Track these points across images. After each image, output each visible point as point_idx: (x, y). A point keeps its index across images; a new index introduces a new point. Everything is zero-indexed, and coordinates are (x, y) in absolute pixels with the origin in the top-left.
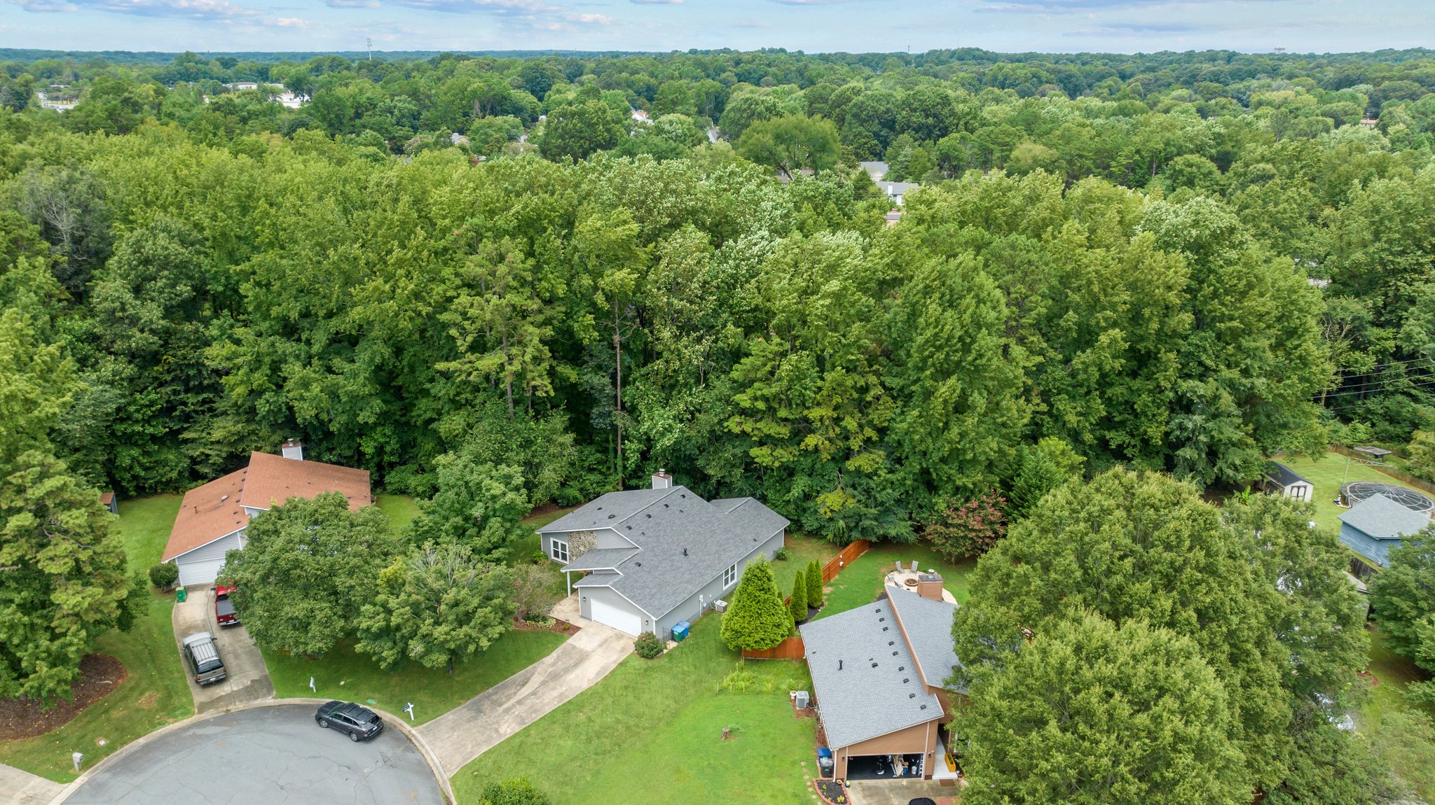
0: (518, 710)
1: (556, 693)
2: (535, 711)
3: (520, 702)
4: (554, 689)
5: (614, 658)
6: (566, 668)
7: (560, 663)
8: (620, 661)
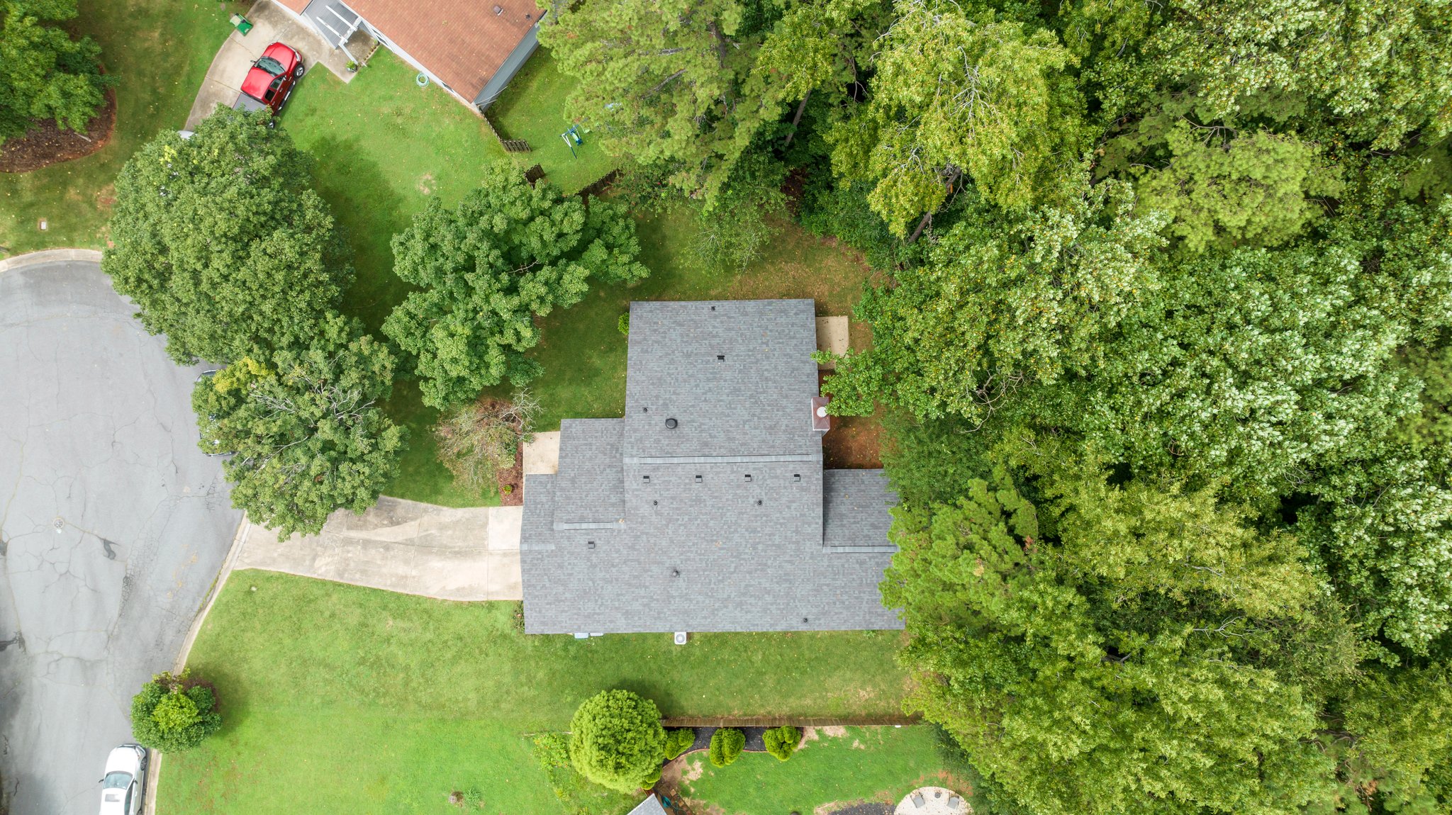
0: (356, 553)
1: (401, 570)
2: (364, 572)
3: (366, 544)
4: (407, 562)
5: (495, 587)
6: (446, 547)
7: (450, 532)
8: (492, 598)
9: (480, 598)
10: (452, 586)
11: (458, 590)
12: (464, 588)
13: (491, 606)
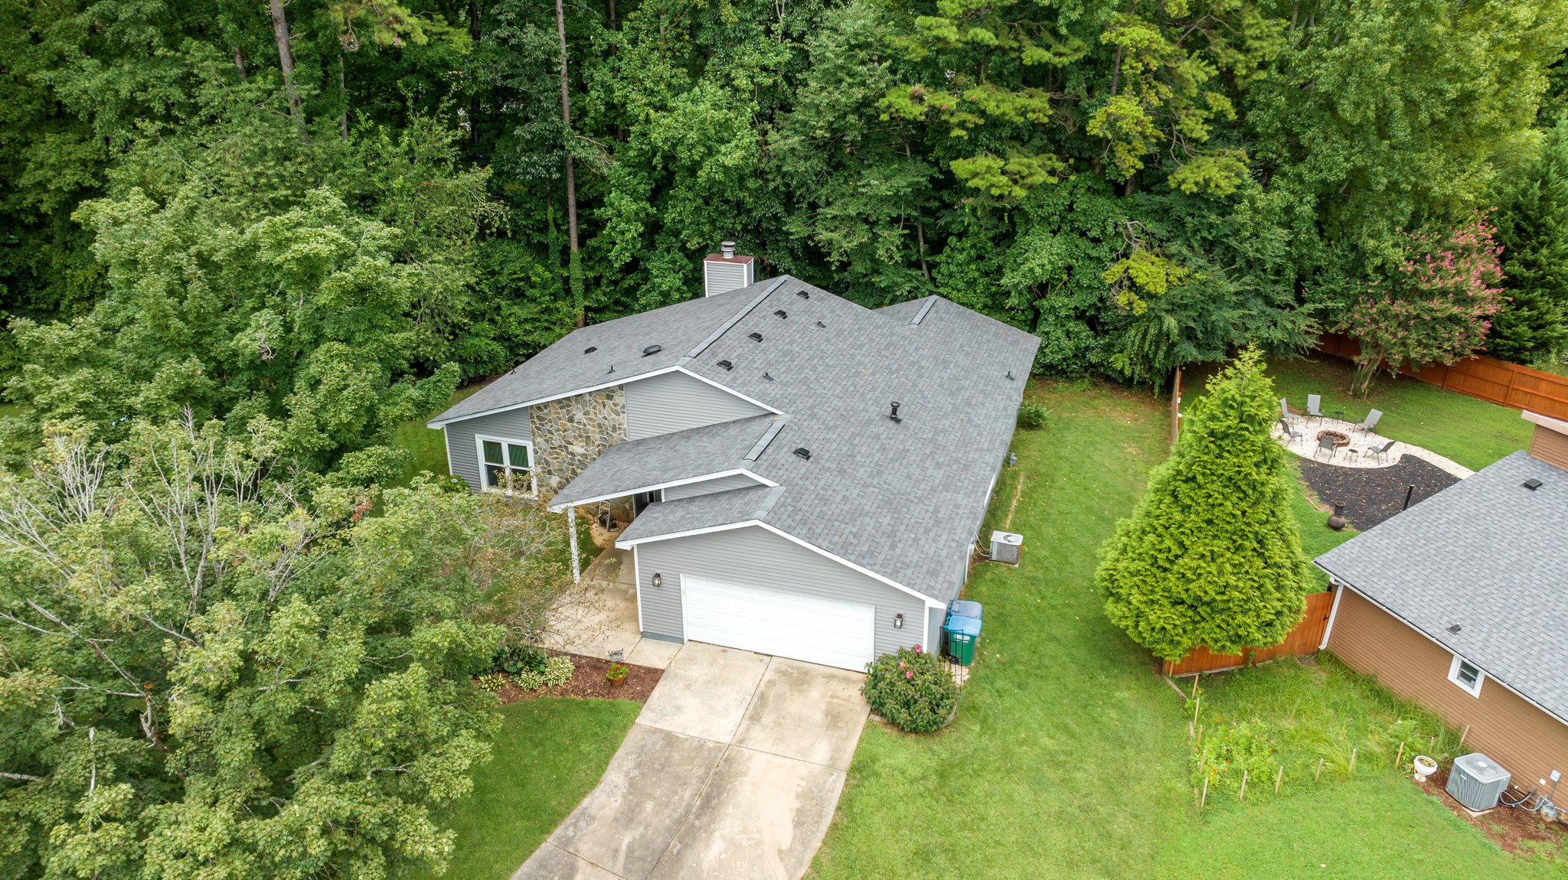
5: (822, 752)
6: (679, 822)
7: (649, 806)
8: (847, 759)
9: (837, 785)
10: (784, 834)
11: (798, 824)
12: (800, 812)
13: (861, 770)
